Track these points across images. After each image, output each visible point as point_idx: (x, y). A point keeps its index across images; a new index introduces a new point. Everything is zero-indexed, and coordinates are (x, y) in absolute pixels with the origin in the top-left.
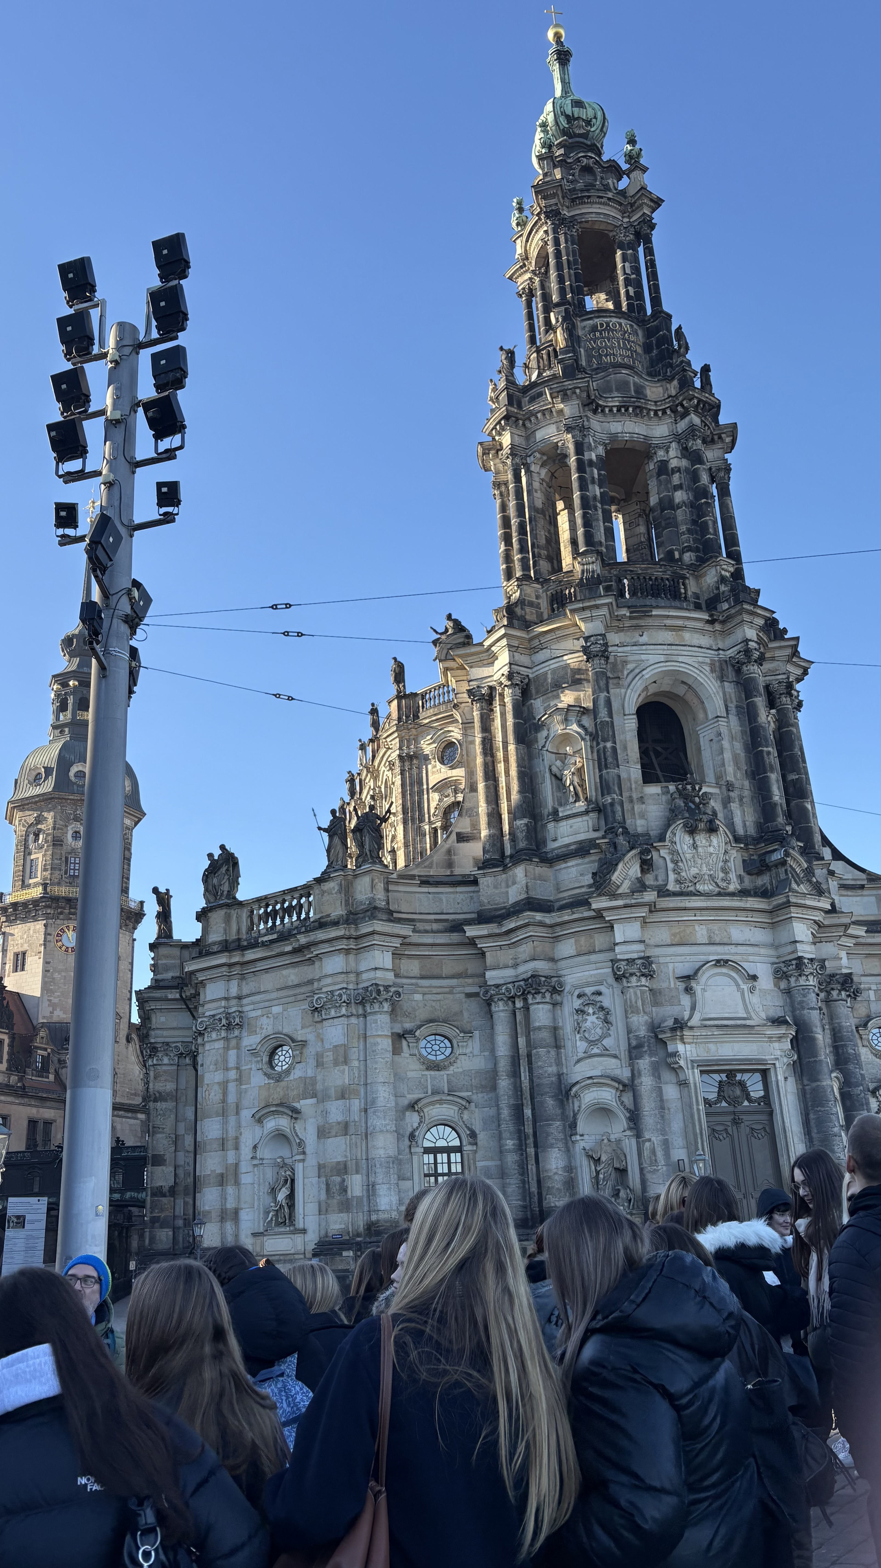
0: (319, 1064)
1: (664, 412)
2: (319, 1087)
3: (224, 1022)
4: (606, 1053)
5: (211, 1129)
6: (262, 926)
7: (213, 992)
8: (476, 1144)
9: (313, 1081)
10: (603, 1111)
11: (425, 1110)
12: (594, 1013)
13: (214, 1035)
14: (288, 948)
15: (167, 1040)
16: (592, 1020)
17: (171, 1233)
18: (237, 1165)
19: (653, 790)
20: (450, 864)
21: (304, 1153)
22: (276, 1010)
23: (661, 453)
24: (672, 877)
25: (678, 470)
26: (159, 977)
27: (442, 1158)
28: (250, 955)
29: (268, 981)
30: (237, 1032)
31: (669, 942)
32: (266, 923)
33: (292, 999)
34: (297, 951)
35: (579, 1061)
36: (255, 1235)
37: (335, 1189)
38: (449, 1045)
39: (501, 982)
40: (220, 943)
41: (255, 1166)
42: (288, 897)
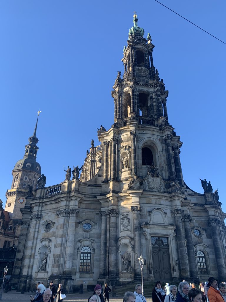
0: (57, 228)
1: (152, 86)
2: (56, 234)
3: (36, 216)
4: (128, 230)
5: (30, 243)
6: (49, 194)
7: (35, 209)
8: (94, 252)
9: (55, 232)
10: (126, 245)
11: (82, 242)
12: (126, 220)
13: (34, 220)
14: (53, 199)
15: (26, 221)
16: (126, 222)
17: (19, 270)
18: (35, 253)
19: (144, 166)
20: (96, 182)
21: (51, 251)
22: (49, 214)
23: (151, 95)
24: (147, 187)
25: (155, 98)
26: (26, 206)
27: (86, 255)
28: (45, 200)
29: (48, 207)
30: (39, 219)
31: (145, 202)
32: (50, 193)
33: (53, 212)
34: (55, 200)
35: (121, 232)
36: (36, 272)
37: (56, 261)
38: (90, 226)
39: (105, 211)
40: (39, 197)
41: (39, 254)
42: (56, 187)
